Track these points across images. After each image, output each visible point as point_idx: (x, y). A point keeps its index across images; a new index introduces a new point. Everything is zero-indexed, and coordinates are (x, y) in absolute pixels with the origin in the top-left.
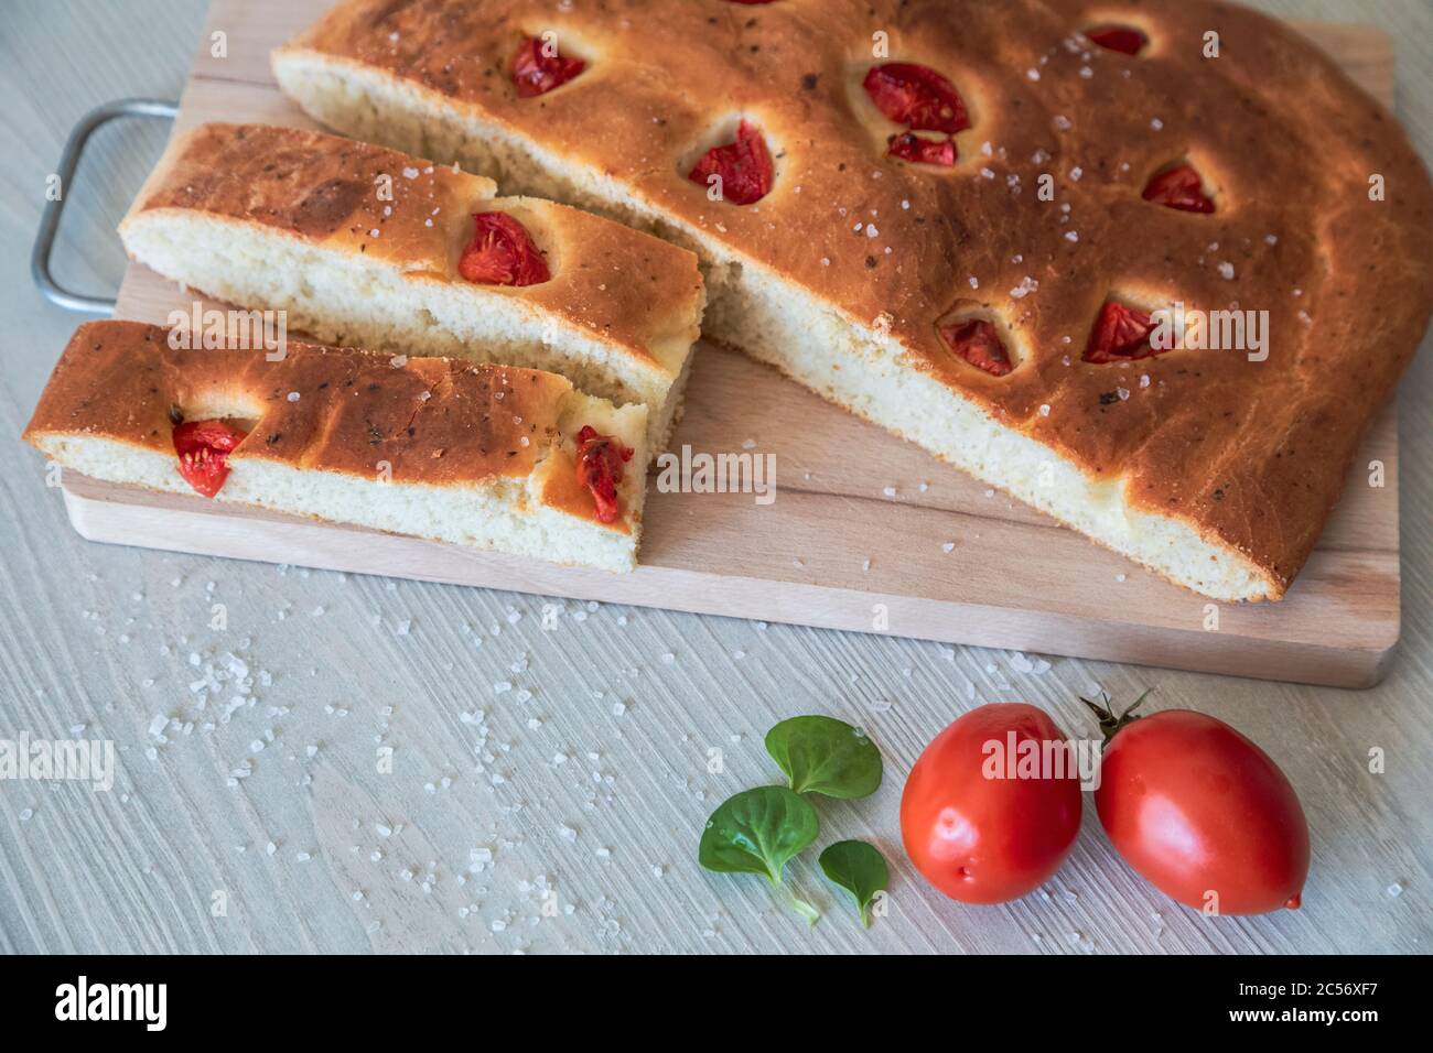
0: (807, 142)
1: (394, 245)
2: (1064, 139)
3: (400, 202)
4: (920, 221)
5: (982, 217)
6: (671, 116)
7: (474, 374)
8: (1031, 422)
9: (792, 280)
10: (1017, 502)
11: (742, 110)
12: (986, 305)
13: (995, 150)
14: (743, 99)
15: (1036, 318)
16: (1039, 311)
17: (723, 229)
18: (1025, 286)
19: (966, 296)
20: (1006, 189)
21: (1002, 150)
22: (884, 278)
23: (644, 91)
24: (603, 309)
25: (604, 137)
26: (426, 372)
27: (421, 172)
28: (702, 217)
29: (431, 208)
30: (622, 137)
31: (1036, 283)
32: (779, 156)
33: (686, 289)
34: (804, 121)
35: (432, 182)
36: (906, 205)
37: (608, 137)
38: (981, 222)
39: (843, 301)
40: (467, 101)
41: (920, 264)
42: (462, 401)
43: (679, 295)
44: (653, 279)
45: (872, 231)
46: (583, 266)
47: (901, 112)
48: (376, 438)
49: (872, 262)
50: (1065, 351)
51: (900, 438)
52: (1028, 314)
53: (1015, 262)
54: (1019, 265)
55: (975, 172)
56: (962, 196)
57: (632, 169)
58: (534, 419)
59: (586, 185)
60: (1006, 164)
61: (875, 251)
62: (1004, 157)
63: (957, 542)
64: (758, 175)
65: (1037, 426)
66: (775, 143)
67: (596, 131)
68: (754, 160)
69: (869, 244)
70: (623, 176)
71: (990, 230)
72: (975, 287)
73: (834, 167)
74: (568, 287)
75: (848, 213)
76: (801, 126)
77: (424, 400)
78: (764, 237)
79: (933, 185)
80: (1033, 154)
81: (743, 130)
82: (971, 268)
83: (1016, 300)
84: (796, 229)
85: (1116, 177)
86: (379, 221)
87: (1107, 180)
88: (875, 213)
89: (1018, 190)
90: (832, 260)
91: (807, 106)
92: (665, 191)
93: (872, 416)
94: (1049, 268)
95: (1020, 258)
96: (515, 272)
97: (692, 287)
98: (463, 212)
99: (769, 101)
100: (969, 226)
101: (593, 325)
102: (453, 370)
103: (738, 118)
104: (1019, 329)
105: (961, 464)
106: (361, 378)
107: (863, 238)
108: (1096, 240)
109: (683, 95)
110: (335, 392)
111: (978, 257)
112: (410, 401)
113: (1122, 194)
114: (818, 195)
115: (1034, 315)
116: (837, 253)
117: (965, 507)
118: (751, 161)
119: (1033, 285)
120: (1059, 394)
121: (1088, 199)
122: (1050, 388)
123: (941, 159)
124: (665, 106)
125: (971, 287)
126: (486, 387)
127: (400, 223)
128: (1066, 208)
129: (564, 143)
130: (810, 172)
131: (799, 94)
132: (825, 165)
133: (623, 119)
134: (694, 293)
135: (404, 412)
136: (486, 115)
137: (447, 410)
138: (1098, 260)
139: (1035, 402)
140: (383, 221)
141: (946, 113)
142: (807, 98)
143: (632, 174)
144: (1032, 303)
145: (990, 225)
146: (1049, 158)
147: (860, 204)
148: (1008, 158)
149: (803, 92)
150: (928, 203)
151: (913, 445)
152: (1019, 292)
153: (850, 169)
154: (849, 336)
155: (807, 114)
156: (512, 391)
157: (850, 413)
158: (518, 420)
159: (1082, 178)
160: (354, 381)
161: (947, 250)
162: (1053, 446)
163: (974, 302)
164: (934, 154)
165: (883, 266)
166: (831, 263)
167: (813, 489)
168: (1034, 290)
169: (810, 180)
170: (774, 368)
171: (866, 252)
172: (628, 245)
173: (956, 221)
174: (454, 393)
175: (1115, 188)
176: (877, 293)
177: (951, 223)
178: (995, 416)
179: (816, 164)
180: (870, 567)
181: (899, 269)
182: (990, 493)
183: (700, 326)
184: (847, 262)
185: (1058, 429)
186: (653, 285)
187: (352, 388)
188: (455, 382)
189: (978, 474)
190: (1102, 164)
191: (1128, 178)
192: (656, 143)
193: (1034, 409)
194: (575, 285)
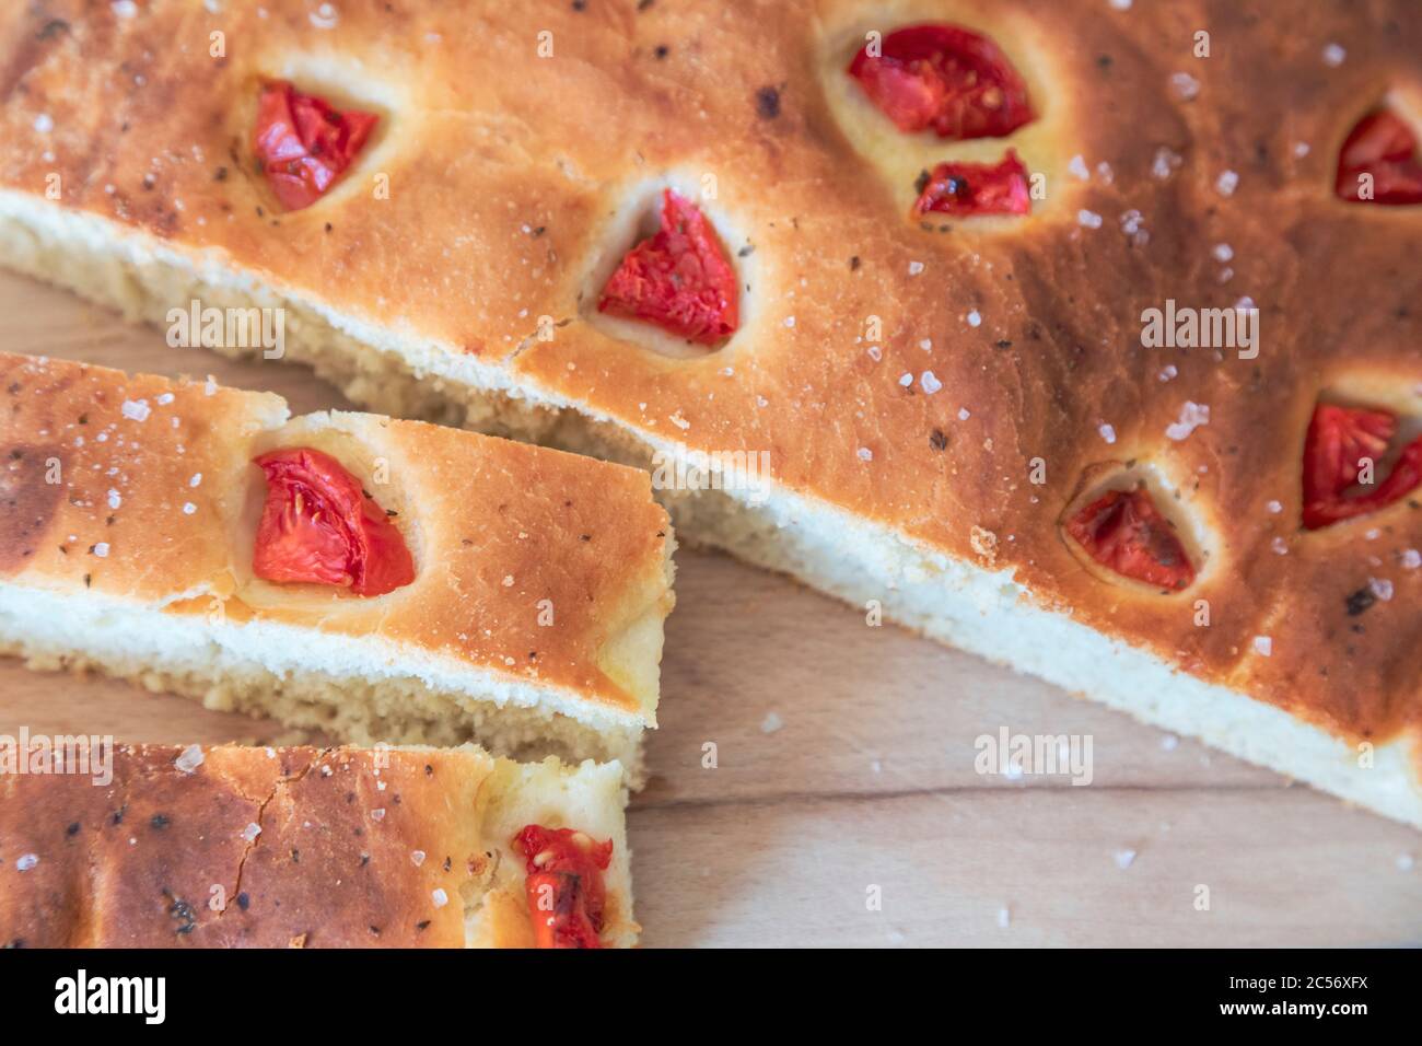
0: (787, 222)
1: (140, 564)
2: (1195, 118)
3: (131, 476)
4: (1005, 345)
5: (1098, 307)
6: (549, 214)
7: (325, 775)
8: (1244, 668)
9: (815, 498)
10: (1216, 753)
11: (663, 173)
12: (1130, 464)
13: (1092, 166)
14: (662, 153)
15: (1218, 475)
16: (1219, 459)
17: (684, 425)
18: (1189, 419)
19: (1098, 458)
20: (1122, 240)
21: (1103, 167)
22: (964, 466)
23: (492, 169)
24: (519, 624)
25: (447, 281)
26: (243, 779)
27: (153, 405)
28: (643, 406)
29: (183, 474)
30: (479, 275)
31: (1206, 409)
32: (743, 253)
33: (643, 541)
34: (774, 184)
35: (176, 422)
36: (975, 319)
37: (453, 278)
38: (1098, 317)
39: (906, 521)
40: (197, 243)
41: (1019, 426)
42: (316, 832)
43: (633, 555)
44: (587, 538)
45: (930, 383)
46: (468, 542)
47: (922, 115)
48: (185, 922)
49: (941, 440)
50: (1274, 527)
51: (1009, 667)
52: (1203, 469)
53: (1163, 377)
54: (1173, 381)
55: (1068, 218)
56: (1058, 270)
57: (508, 338)
58: (446, 846)
59: (432, 364)
60: (1114, 192)
61: (943, 419)
62: (1109, 179)
63: (1139, 845)
64: (715, 291)
65: (1256, 676)
66: (734, 228)
67: (429, 271)
68: (702, 261)
69: (930, 405)
70: (497, 353)
71: (1116, 329)
72: (1111, 439)
73: (842, 265)
74: (451, 593)
75: (884, 351)
76: (772, 193)
77: (251, 838)
78: (753, 425)
79: (1009, 267)
80: (1151, 162)
81: (672, 204)
82: (1097, 408)
83: (1177, 445)
84: (803, 400)
85: (1292, 173)
86: (104, 521)
87: (1276, 181)
88: (926, 345)
89: (1142, 238)
90: (875, 448)
91: (773, 153)
92: (572, 366)
93: (959, 641)
94: (1221, 375)
95: (1173, 371)
96: (353, 569)
97: (652, 536)
98: (241, 462)
99: (707, 152)
100: (1082, 331)
101: (510, 661)
102: (287, 773)
103: (661, 186)
104: (1191, 500)
105: (1115, 703)
106: (135, 806)
107: (916, 397)
108: (1282, 303)
109: (561, 165)
110: (94, 839)
111: (1105, 383)
112: (228, 841)
113: (1304, 203)
114: (827, 326)
115: (1212, 468)
116: (881, 435)
117: (1135, 776)
118: (698, 264)
119: (1200, 413)
120: (1280, 609)
121: (1253, 226)
122: (1263, 602)
123: (1007, 203)
124: (535, 194)
125: (1103, 440)
126: (351, 797)
127: (141, 519)
128: (1224, 253)
129: (382, 301)
130: (804, 283)
131: (754, 128)
132: (825, 263)
133: (472, 238)
134: (655, 545)
135: (223, 868)
136: (235, 264)
137: (295, 852)
138: (1292, 340)
139: (1245, 633)
140: (110, 521)
141: (991, 98)
142: (766, 136)
143: (510, 344)
144: (1204, 445)
145: (1113, 320)
146: (1178, 160)
147: (899, 332)
148: (1115, 179)
149: (761, 126)
150: (1009, 305)
151: (1034, 680)
152: (1178, 431)
153: (868, 264)
154: (920, 560)
155: (776, 166)
156: (396, 800)
157: (920, 636)
158: (419, 857)
159: (1238, 188)
160: (123, 813)
161: (1056, 389)
162: (1287, 708)
163: (1113, 462)
164: (996, 198)
165: (961, 441)
166: (874, 456)
167: (891, 787)
168: (1205, 421)
169: (806, 298)
170: (785, 577)
171: (928, 423)
172: (529, 481)
173: (1059, 327)
174: (299, 819)
175: (1292, 194)
176: (960, 495)
177: (1052, 335)
178: (1184, 669)
179: (811, 264)
180: (1010, 918)
181: (988, 444)
182: (1169, 743)
183: (673, 587)
184: (898, 447)
185: (1290, 678)
186: (588, 550)
187: (124, 829)
188: (297, 798)
189: (1146, 716)
190: (1262, 151)
191: (1308, 167)
192: (536, 273)
193: (1243, 645)
194: (462, 586)
